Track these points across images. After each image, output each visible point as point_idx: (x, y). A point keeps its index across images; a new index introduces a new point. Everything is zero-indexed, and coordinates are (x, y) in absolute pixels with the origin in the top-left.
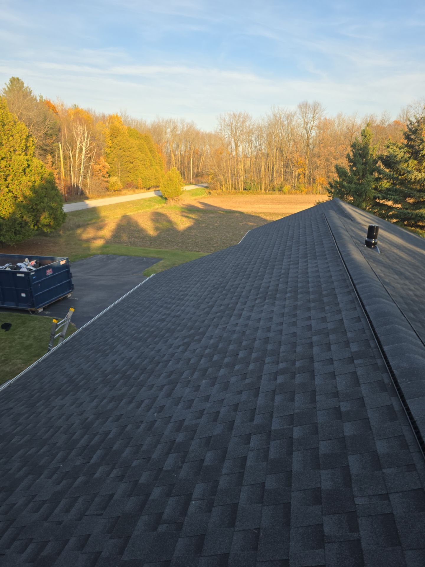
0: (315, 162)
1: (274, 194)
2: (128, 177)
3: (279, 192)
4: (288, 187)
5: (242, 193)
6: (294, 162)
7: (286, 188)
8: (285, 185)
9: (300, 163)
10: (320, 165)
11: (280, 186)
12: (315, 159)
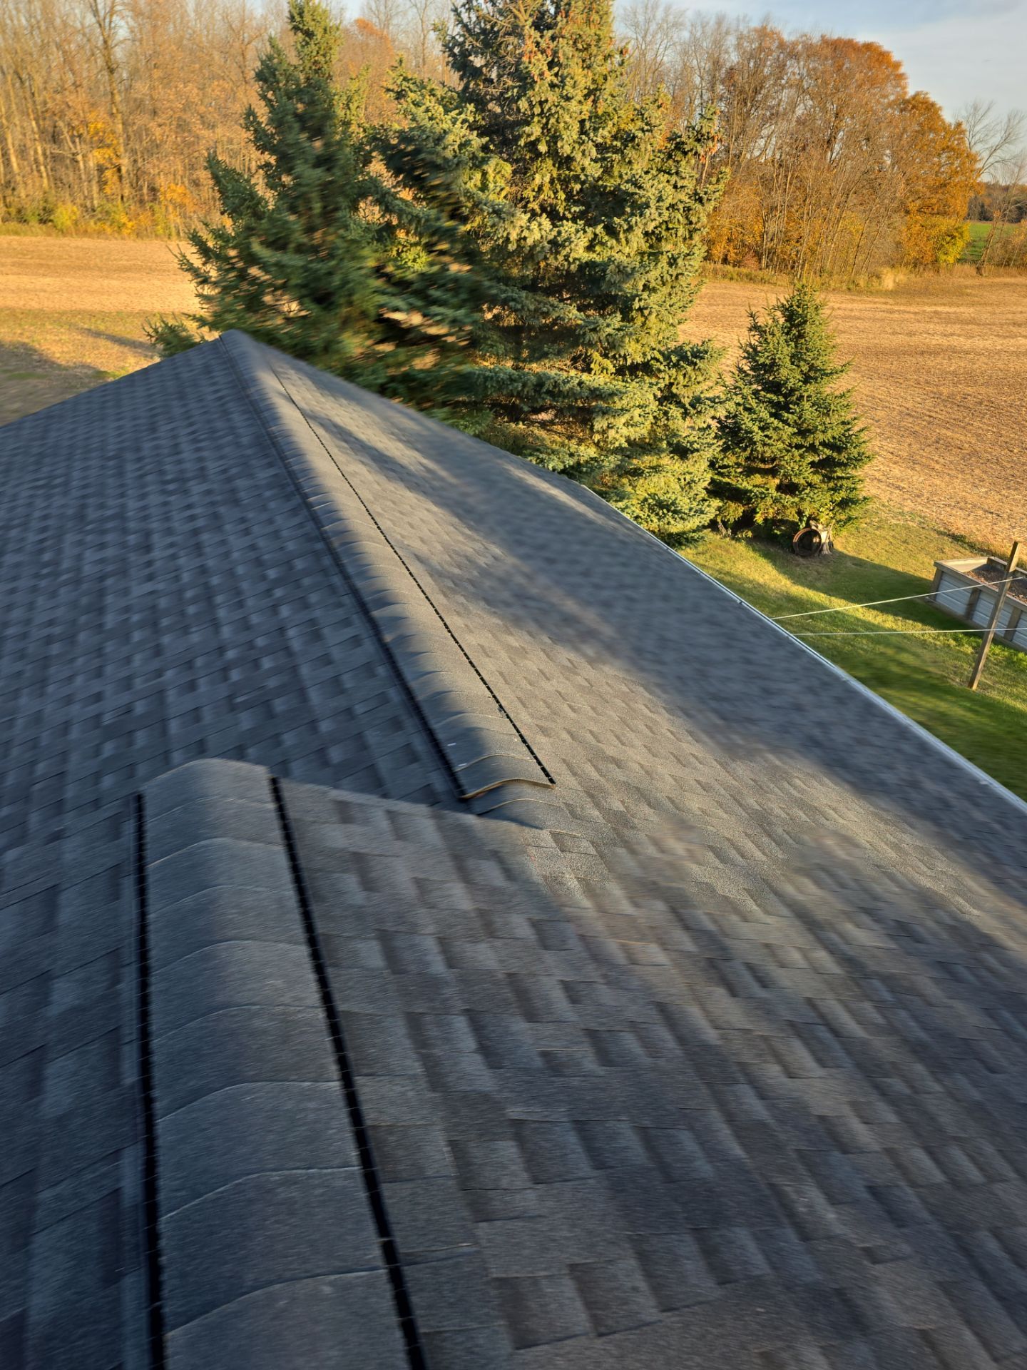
0: (146, 130)
1: (26, 235)
3: (44, 227)
4: (70, 211)
6: (76, 123)
7: (66, 213)
8: (60, 204)
9: (95, 127)
10: (163, 142)
11: (42, 204)
12: (141, 120)
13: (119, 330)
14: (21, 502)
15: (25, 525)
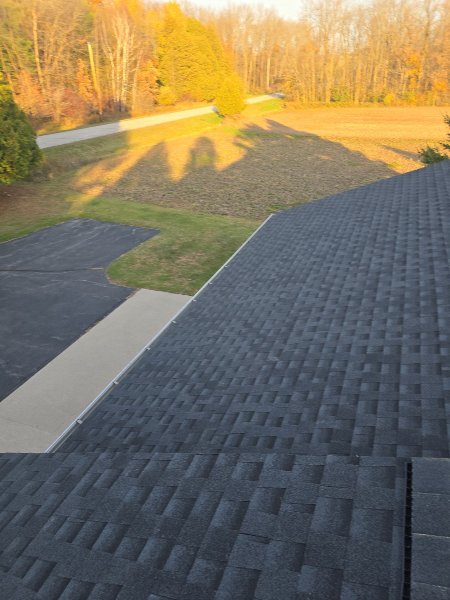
0: (435, 59)
1: (371, 107)
2: (185, 86)
3: (379, 104)
4: (391, 96)
5: (328, 106)
6: (405, 59)
7: (389, 98)
8: (388, 94)
9: (413, 60)
10: (441, 64)
11: (381, 94)
13: (398, 146)
14: (348, 227)
15: (349, 239)
